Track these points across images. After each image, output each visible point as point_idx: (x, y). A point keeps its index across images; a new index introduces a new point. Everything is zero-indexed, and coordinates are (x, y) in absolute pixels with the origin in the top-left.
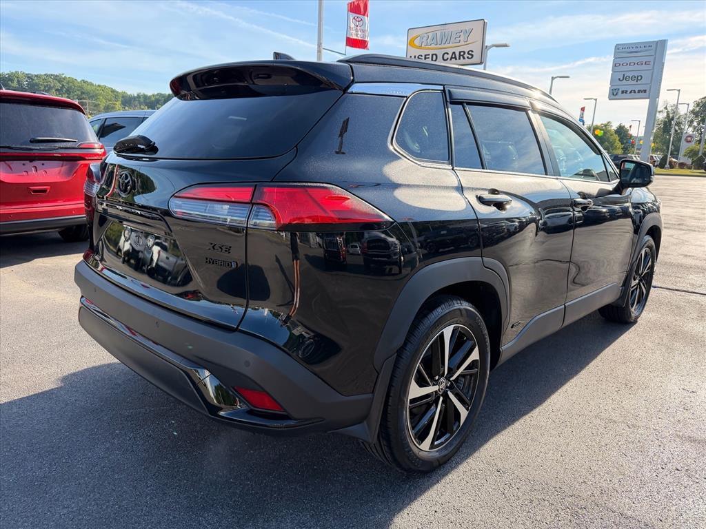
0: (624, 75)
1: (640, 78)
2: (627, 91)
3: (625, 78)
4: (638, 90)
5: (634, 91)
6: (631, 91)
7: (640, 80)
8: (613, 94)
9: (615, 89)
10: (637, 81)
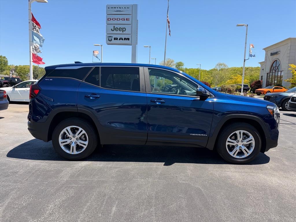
0: (114, 27)
1: (124, 30)
4: (124, 38)
5: (122, 38)
6: (120, 38)
7: (124, 31)
8: (109, 40)
9: (110, 37)
10: (123, 32)
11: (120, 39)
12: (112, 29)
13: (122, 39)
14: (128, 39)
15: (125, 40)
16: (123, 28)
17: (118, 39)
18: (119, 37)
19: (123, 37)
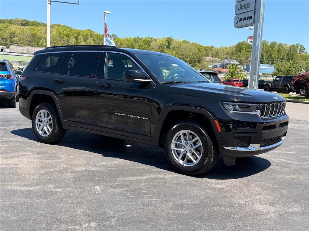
1: (248, 7)
2: (242, 19)
3: (242, 7)
4: (248, 17)
5: (246, 18)
6: (244, 18)
8: (236, 23)
9: (237, 18)
10: (247, 9)
12: (239, 8)
14: (251, 17)
15: (248, 19)
16: (247, 4)
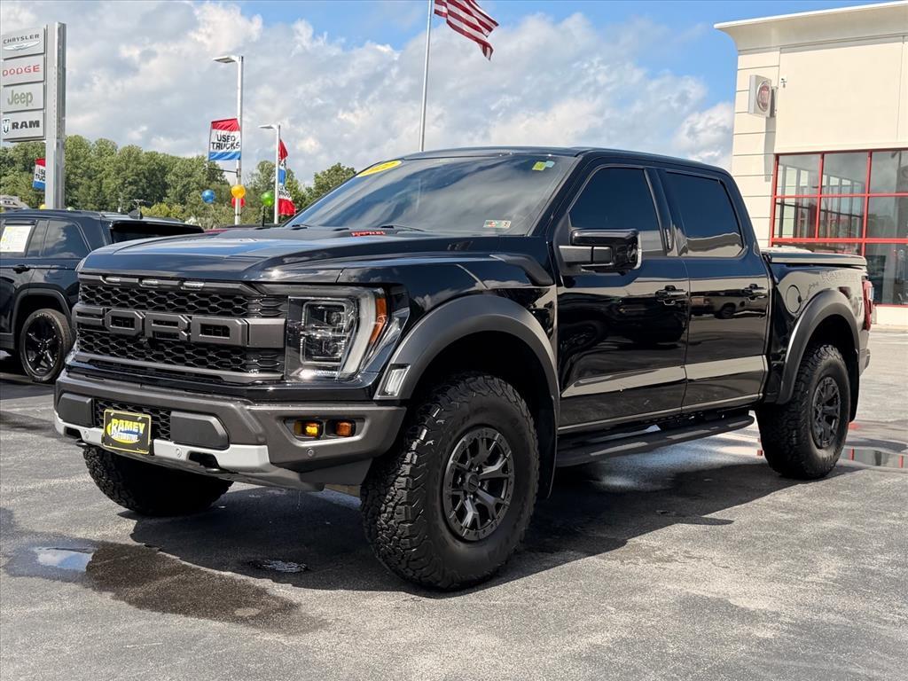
0: (13, 91)
1: (29, 99)
3: (15, 99)
7: (30, 102)
8: (5, 131)
9: (5, 120)
10: (27, 105)
11: (21, 127)
12: (9, 99)
13: (26, 127)
15: (31, 127)
16: (28, 95)
17: (19, 126)
18: (20, 118)
19: (28, 117)
